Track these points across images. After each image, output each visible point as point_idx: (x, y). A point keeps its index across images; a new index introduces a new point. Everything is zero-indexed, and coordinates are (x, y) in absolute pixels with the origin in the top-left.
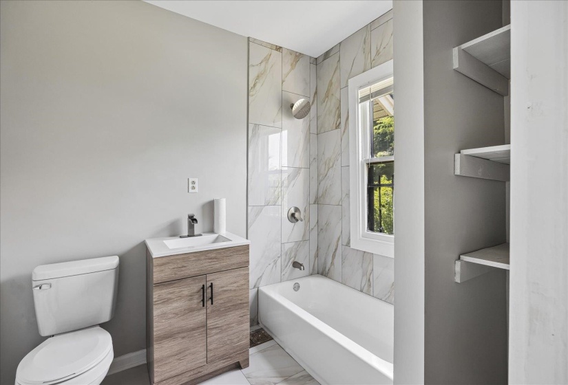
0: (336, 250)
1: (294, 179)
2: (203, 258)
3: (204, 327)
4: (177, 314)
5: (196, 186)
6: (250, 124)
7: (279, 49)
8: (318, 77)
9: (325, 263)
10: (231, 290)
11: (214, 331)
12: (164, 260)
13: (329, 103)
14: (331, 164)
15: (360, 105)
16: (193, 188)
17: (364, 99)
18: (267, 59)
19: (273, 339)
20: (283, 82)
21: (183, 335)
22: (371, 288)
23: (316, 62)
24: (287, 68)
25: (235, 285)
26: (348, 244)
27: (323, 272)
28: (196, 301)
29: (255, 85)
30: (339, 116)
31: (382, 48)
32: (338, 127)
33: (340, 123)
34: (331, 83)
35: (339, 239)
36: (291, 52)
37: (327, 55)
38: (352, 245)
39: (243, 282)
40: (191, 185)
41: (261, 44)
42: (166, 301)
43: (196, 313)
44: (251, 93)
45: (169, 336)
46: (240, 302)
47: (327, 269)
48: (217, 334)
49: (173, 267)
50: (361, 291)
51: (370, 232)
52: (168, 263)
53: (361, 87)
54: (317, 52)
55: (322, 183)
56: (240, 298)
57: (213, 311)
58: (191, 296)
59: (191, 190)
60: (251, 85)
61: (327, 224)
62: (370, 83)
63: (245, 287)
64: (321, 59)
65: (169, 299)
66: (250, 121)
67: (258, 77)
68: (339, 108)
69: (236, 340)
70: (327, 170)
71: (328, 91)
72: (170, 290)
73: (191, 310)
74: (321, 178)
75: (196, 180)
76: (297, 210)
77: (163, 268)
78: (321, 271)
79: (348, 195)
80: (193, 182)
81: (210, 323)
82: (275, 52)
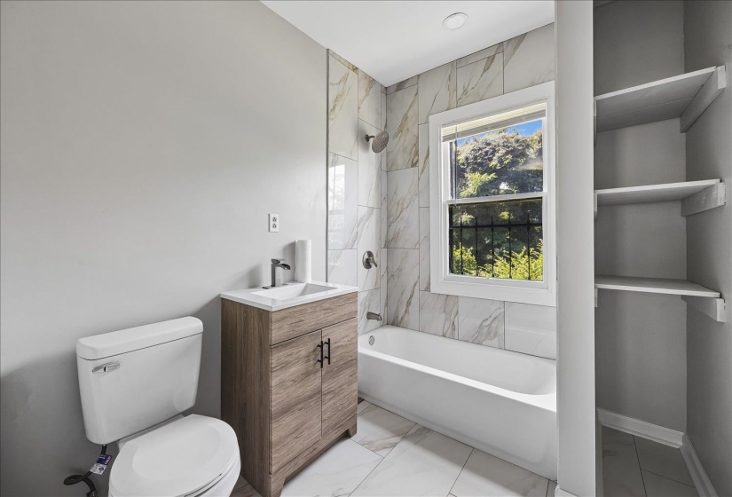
0: (411, 296)
1: (367, 220)
2: (319, 308)
3: (319, 392)
4: (294, 381)
5: (277, 223)
6: (330, 154)
7: (355, 69)
8: (388, 109)
9: (397, 311)
10: (342, 346)
11: (328, 397)
12: (282, 314)
13: (402, 139)
14: (405, 205)
15: (442, 143)
16: (275, 226)
17: (446, 138)
18: (345, 79)
19: (363, 400)
20: (359, 108)
21: (299, 406)
22: (456, 332)
23: (386, 91)
24: (363, 93)
25: (346, 339)
26: (428, 288)
27: (394, 322)
28: (312, 362)
29: (334, 108)
30: (417, 153)
31: (470, 88)
32: (414, 165)
33: (418, 161)
34: (405, 118)
35: (415, 284)
36: (366, 76)
37: (400, 86)
38: (432, 291)
39: (352, 335)
40: (272, 223)
41: (340, 59)
42: (285, 366)
43: (312, 377)
44: (330, 117)
45: (287, 410)
46: (350, 359)
47: (399, 319)
48: (331, 399)
49: (291, 322)
50: (444, 336)
51: (452, 275)
52: (286, 317)
53: (444, 125)
54: (389, 81)
55: (393, 226)
56: (350, 354)
57: (327, 373)
58: (308, 356)
59: (272, 229)
60: (331, 108)
61: (400, 270)
62: (454, 122)
63: (354, 340)
64: (393, 90)
65: (287, 363)
66: (330, 150)
67: (337, 99)
68: (416, 145)
69: (346, 404)
70: (400, 210)
71: (402, 126)
72: (288, 351)
73: (307, 374)
74: (391, 219)
75: (277, 216)
76: (370, 254)
77: (281, 324)
78: (391, 321)
79: (428, 237)
80: (275, 219)
81: (325, 387)
82: (351, 72)
